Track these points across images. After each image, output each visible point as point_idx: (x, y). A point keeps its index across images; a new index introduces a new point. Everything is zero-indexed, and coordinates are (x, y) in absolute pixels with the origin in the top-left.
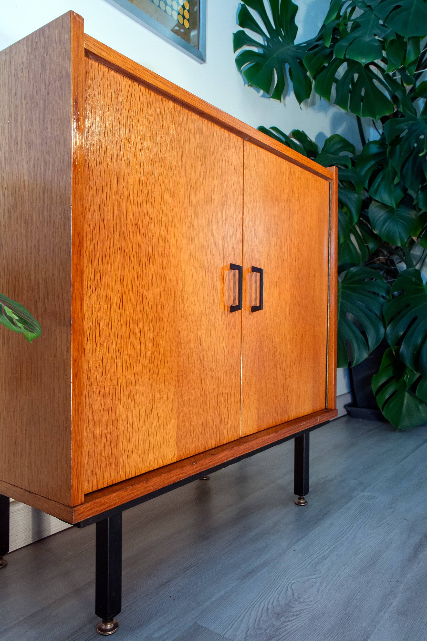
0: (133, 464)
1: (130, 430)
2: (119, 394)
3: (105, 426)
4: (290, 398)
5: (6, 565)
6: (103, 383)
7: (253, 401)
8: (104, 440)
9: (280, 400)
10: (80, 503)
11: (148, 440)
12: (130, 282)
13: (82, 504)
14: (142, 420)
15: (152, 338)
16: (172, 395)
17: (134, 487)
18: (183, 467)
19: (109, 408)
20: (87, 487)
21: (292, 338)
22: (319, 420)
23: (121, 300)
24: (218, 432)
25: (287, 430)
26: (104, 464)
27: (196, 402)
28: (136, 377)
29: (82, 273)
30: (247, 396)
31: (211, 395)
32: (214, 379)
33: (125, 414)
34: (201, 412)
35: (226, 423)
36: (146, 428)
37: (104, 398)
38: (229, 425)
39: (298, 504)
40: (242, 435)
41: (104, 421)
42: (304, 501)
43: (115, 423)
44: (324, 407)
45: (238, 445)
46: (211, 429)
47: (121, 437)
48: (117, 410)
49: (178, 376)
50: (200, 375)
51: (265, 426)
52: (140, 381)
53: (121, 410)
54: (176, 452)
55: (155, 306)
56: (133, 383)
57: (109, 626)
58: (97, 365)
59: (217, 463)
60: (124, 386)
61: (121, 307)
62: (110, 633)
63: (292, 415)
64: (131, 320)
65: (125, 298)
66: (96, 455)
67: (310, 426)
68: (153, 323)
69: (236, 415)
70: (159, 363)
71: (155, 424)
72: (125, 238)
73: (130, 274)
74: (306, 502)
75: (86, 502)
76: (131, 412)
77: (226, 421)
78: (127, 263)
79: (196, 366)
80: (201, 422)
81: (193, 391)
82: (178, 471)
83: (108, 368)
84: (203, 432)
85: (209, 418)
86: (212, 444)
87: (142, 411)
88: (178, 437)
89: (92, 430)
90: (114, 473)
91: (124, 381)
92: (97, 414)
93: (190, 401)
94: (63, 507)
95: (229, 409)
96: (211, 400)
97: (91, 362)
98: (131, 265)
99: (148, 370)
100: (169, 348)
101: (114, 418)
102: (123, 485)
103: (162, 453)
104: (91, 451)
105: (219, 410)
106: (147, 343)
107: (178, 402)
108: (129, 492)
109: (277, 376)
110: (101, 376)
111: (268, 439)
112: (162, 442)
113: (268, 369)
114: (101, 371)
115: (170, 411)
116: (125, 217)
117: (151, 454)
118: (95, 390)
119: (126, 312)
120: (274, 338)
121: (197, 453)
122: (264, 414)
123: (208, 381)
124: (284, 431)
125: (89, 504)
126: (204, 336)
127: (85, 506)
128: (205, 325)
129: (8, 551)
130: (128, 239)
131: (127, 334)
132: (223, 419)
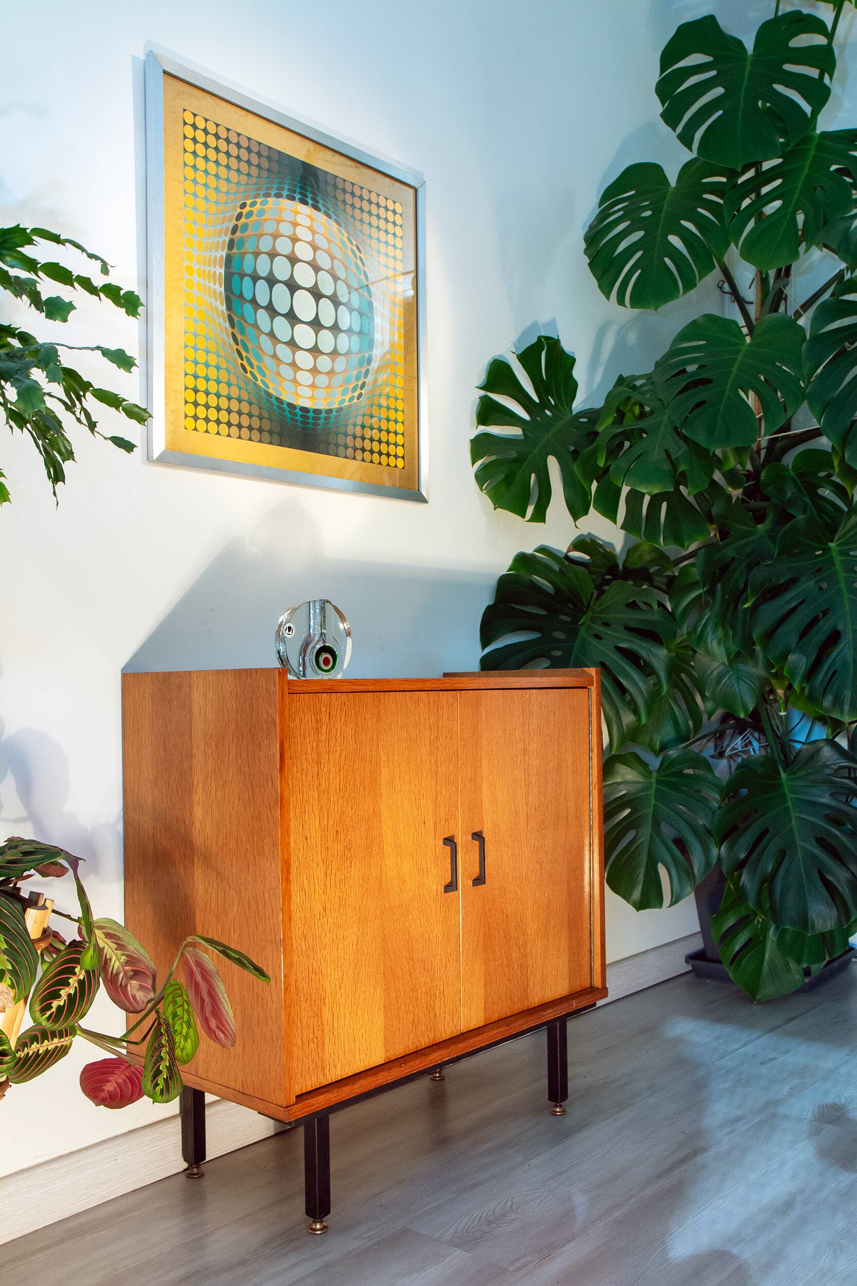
0: (339, 1067)
1: (336, 1033)
2: (324, 999)
3: (311, 1031)
4: (532, 979)
5: (202, 1175)
6: (309, 992)
7: (478, 989)
8: (311, 1045)
9: (516, 983)
10: (292, 1104)
11: (353, 1042)
12: (332, 890)
13: (294, 1105)
14: (347, 1022)
15: (355, 940)
16: (378, 993)
17: (341, 1089)
18: (390, 1069)
19: (315, 1013)
20: (299, 1089)
21: (533, 904)
22: (575, 1006)
23: (325, 909)
24: (433, 1029)
25: (524, 1022)
26: (311, 1068)
27: (405, 998)
28: (341, 981)
29: (290, 896)
30: (470, 984)
31: (423, 988)
32: (426, 971)
33: (330, 1020)
34: (411, 1008)
35: (442, 1018)
36: (352, 1031)
37: (311, 1005)
38: (446, 1020)
39: (554, 1113)
40: (464, 1029)
41: (311, 1028)
42: (561, 1110)
43: (321, 1028)
44: (589, 985)
45: (455, 1043)
46: (423, 1026)
47: (327, 1041)
48: (323, 1015)
49: (384, 974)
50: (409, 969)
51: (495, 1017)
52: (344, 985)
53: (327, 1014)
54: (384, 1053)
55: (358, 908)
56: (338, 987)
57: (318, 1226)
58: (303, 975)
59: (429, 1064)
60: (328, 992)
61: (324, 916)
62: (319, 1232)
63: (536, 999)
64: (335, 926)
65: (328, 906)
66: (305, 1060)
67: (561, 1013)
68: (356, 925)
69: (454, 1007)
70: (363, 963)
71: (360, 1025)
72: (327, 848)
73: (333, 881)
74: (564, 1112)
75: (297, 1103)
76: (336, 1015)
77: (442, 1014)
78: (329, 872)
79: (404, 960)
80: (411, 1020)
81: (401, 988)
82: (385, 1073)
83: (313, 976)
84: (414, 1030)
85: (420, 1014)
86: (424, 1042)
87: (347, 1014)
88: (385, 1038)
89: (300, 1035)
90: (321, 1076)
91: (329, 986)
92: (305, 1021)
93: (399, 999)
94: (277, 1107)
95: (446, 1002)
96: (423, 995)
97: (298, 973)
98: (334, 872)
99: (352, 972)
100: (373, 945)
101: (320, 1023)
102: (330, 1088)
103: (368, 1054)
104: (300, 1056)
105: (432, 1004)
106: (351, 945)
107: (385, 1001)
108: (335, 1094)
109: (511, 955)
110: (307, 984)
111: (497, 1033)
112: (368, 1043)
113: (497, 948)
114: (307, 980)
115: (376, 1012)
116: (326, 828)
117: (357, 1057)
118: (302, 997)
119: (330, 920)
120: (505, 911)
121: (408, 1052)
122: (494, 1003)
123: (418, 974)
124: (519, 1023)
125: (299, 1105)
126: (413, 926)
127: (296, 1106)
128: (414, 914)
129: (205, 1159)
130: (329, 848)
131: (331, 940)
132: (438, 1014)
